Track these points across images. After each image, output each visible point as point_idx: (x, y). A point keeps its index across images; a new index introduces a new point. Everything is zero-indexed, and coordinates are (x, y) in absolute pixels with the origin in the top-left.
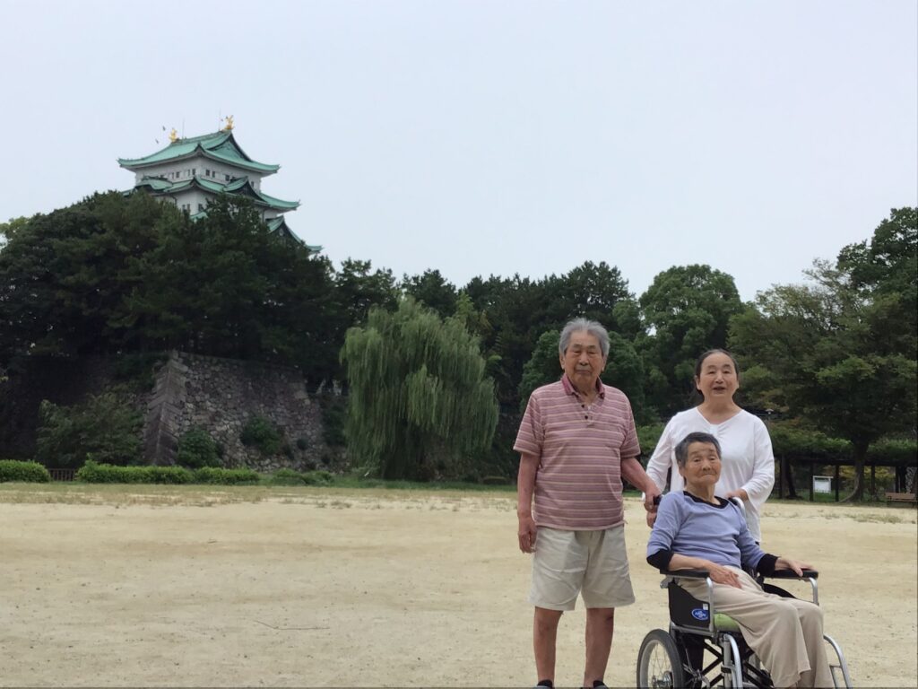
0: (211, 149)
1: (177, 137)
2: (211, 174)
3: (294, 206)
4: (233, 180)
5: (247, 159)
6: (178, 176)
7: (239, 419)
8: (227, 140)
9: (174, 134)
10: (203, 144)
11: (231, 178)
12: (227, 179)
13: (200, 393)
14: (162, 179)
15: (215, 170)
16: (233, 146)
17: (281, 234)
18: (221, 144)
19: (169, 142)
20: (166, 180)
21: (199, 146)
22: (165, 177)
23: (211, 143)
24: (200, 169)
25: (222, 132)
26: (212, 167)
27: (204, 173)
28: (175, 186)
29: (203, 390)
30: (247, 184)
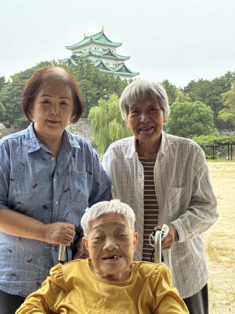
0: (96, 40)
1: (85, 36)
2: (97, 49)
3: (128, 58)
4: (105, 50)
5: (110, 42)
6: (85, 51)
7: (90, 140)
8: (102, 35)
9: (85, 35)
10: (93, 38)
11: (104, 50)
12: (103, 50)
13: (75, 131)
14: (80, 52)
15: (98, 47)
16: (105, 38)
17: (124, 69)
18: (100, 37)
19: (83, 38)
20: (81, 52)
21: (91, 39)
22: (81, 51)
23: (96, 37)
24: (93, 47)
25: (100, 32)
26: (97, 46)
27: (94, 49)
28: (85, 55)
29: (77, 130)
30: (110, 52)
